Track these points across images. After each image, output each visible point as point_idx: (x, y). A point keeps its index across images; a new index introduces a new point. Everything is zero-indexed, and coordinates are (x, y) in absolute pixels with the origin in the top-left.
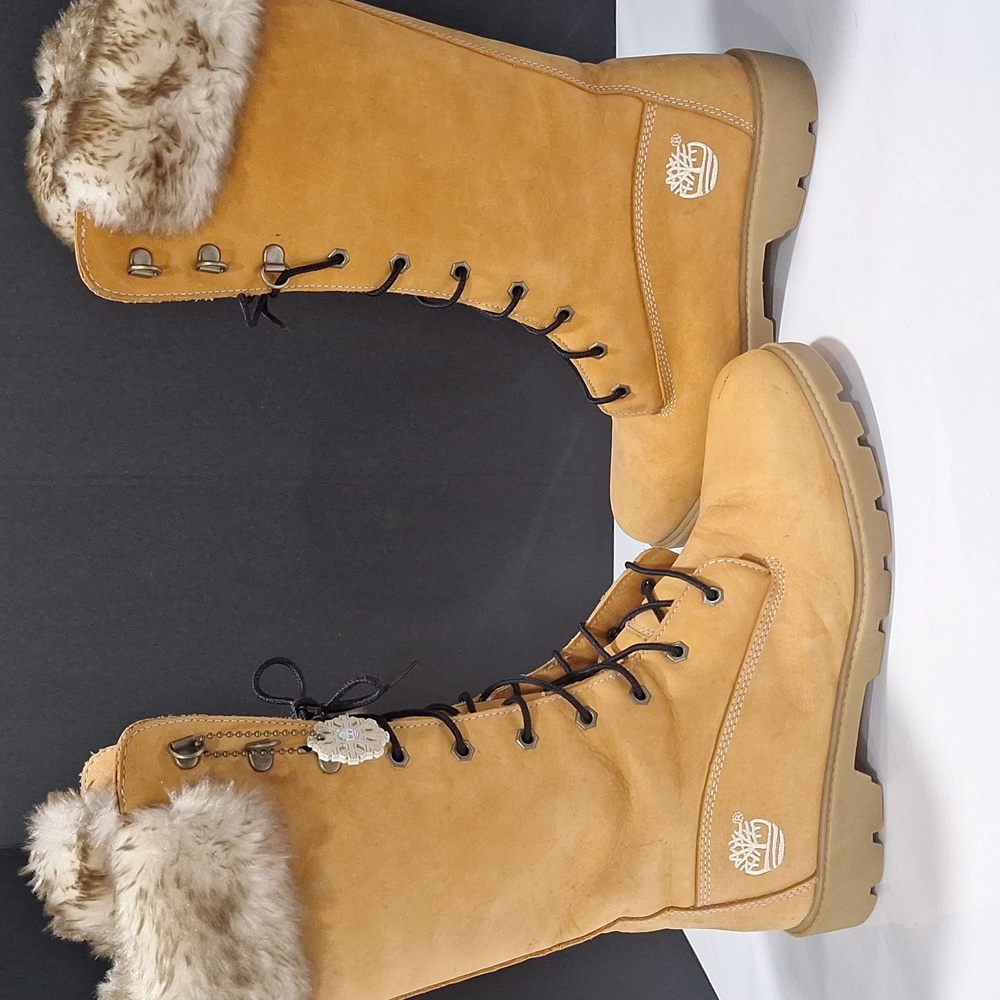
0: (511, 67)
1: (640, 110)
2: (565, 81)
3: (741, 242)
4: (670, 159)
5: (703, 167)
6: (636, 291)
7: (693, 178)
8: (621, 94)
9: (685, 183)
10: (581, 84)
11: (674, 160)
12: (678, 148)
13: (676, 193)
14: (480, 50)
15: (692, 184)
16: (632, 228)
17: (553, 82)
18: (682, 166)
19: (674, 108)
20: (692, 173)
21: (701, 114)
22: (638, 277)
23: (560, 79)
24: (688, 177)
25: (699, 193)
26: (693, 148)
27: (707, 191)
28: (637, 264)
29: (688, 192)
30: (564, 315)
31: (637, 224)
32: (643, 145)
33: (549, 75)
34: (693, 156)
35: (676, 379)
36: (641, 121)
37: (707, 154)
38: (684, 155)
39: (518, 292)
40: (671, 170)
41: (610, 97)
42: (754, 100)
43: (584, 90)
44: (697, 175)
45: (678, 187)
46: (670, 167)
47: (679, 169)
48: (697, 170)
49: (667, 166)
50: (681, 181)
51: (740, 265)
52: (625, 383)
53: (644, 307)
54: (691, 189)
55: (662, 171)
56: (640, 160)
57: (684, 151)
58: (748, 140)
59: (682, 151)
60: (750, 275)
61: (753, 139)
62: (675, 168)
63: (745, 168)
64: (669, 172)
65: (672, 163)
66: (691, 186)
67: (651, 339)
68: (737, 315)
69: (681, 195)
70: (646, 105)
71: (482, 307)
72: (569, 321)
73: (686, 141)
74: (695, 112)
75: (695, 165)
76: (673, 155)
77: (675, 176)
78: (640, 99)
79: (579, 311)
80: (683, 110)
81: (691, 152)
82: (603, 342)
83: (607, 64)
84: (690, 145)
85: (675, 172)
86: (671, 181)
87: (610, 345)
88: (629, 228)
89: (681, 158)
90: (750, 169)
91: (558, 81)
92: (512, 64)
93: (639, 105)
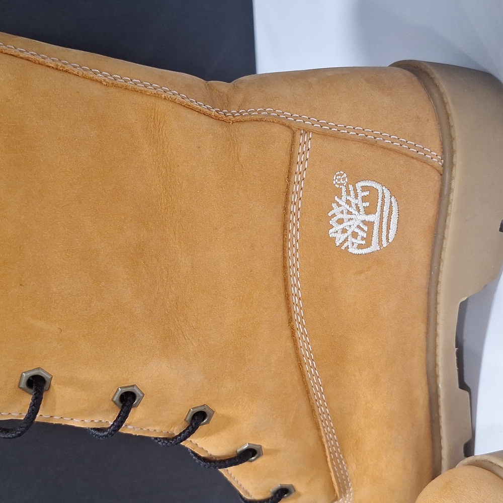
0: (98, 86)
1: (289, 141)
2: (181, 104)
3: (428, 303)
4: (334, 205)
5: (378, 214)
6: (296, 376)
7: (366, 228)
8: (261, 120)
9: (355, 235)
10: (204, 108)
11: (339, 206)
12: (344, 189)
13: (343, 248)
14: (49, 62)
15: (365, 235)
16: (287, 298)
17: (162, 106)
18: (351, 213)
19: (335, 137)
20: (364, 222)
21: (373, 144)
22: (298, 357)
23: (174, 101)
24: (358, 227)
25: (375, 247)
26: (364, 188)
27: (385, 244)
28: (295, 342)
29: (360, 247)
30: (199, 418)
31: (294, 290)
32: (295, 188)
33: (157, 96)
34: (364, 199)
35: (352, 469)
36: (291, 156)
37: (383, 197)
38: (351, 199)
39: (128, 400)
40: (335, 219)
41: (246, 125)
42: (440, 123)
43: (209, 116)
44: (370, 224)
45: (346, 240)
46: (334, 215)
47: (345, 216)
48: (370, 218)
49: (330, 214)
50: (349, 232)
51: (428, 329)
52: (286, 482)
53: (308, 393)
54: (364, 242)
55: (324, 220)
56: (293, 208)
57: (352, 193)
58: (436, 177)
59: (348, 193)
60: (441, 341)
61: (442, 175)
62: (340, 216)
63: (432, 211)
64: (333, 222)
65: (336, 210)
66: (363, 238)
67: (319, 429)
68: (425, 389)
69: (350, 250)
70: (298, 134)
71: (77, 423)
72: (208, 422)
73: (354, 180)
74: (365, 141)
75: (368, 211)
76: (336, 198)
77: (341, 226)
78: (289, 127)
79: (220, 410)
80: (346, 139)
81: (361, 194)
82: (255, 442)
83: (242, 82)
84: (359, 185)
85: (340, 221)
86: (336, 233)
87: (265, 444)
88: (281, 298)
89: (348, 202)
90: (439, 212)
91: (171, 104)
92: (101, 82)
93: (286, 135)
